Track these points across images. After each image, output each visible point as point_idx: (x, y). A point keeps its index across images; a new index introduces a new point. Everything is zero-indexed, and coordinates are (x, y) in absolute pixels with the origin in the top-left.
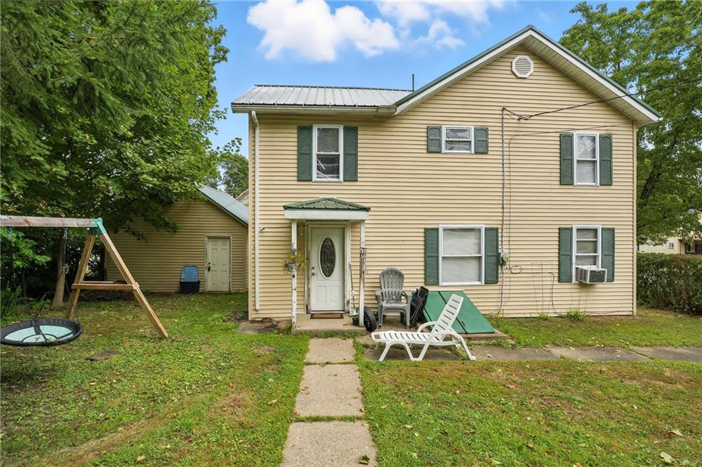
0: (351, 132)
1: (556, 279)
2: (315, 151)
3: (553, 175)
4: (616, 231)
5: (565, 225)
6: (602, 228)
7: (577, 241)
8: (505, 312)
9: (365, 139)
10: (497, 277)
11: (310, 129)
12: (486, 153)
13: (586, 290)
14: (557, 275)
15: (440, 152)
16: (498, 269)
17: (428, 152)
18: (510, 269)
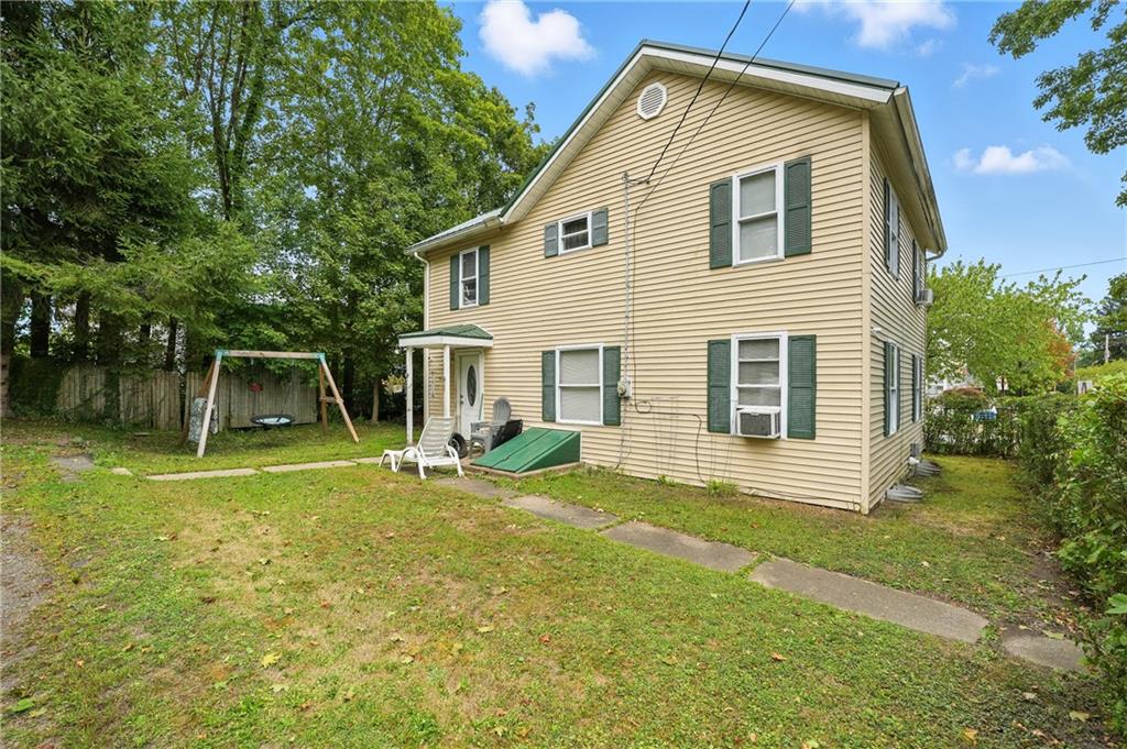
0: (485, 250)
1: (705, 425)
2: (461, 279)
3: (699, 255)
4: (818, 341)
5: (718, 335)
6: (790, 338)
7: (740, 363)
8: (626, 467)
9: (496, 256)
10: (619, 417)
11: (458, 257)
12: (606, 244)
13: (758, 450)
14: (705, 419)
15: (557, 255)
16: (619, 406)
17: (547, 258)
18: (636, 406)
